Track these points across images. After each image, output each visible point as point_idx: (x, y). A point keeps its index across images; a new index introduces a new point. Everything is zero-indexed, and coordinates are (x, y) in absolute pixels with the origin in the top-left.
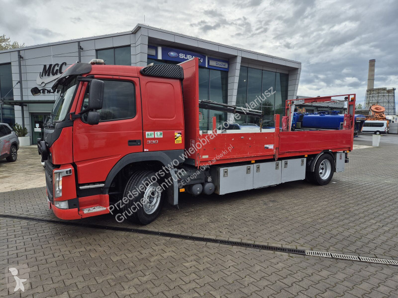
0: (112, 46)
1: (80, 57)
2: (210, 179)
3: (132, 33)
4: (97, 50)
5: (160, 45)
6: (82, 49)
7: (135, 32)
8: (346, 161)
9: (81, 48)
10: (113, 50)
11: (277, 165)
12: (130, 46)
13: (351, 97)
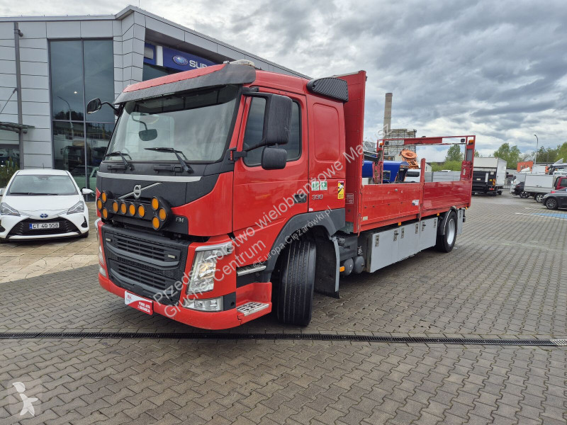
0: (78, 36)
1: (17, 47)
2: (360, 251)
3: (116, 19)
4: (49, 40)
5: (161, 44)
6: (21, 35)
7: (121, 18)
8: (464, 221)
9: (19, 34)
10: (80, 42)
11: (417, 228)
12: (111, 39)
13: (469, 139)
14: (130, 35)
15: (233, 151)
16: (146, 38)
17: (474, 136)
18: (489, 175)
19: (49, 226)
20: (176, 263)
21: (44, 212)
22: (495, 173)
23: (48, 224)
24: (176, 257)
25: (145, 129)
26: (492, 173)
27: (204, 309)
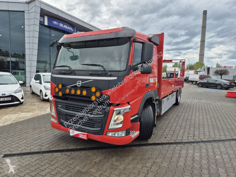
2: (158, 106)
5: (46, 15)
7: (28, 3)
10: (8, 12)
11: (172, 96)
12: (24, 12)
13: (183, 61)
14: (33, 10)
15: (130, 66)
16: (41, 13)
17: (185, 60)
18: (176, 74)
19: (6, 99)
20: (103, 116)
21: (3, 93)
22: (178, 73)
23: (6, 98)
24: (103, 113)
25: (73, 55)
26: (177, 74)
27: (116, 136)
